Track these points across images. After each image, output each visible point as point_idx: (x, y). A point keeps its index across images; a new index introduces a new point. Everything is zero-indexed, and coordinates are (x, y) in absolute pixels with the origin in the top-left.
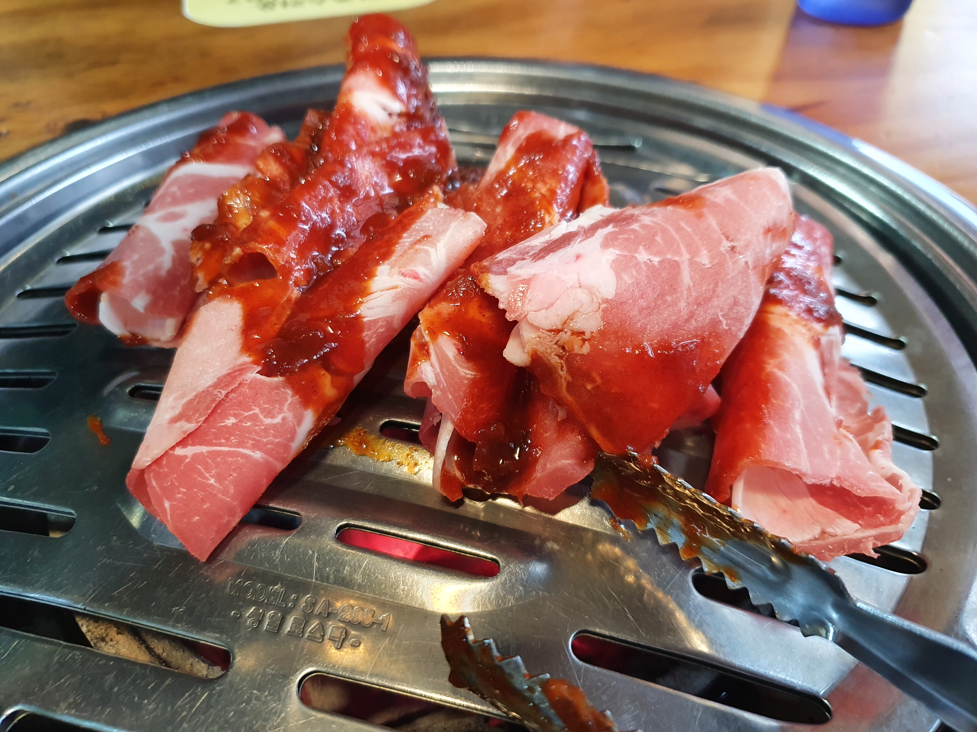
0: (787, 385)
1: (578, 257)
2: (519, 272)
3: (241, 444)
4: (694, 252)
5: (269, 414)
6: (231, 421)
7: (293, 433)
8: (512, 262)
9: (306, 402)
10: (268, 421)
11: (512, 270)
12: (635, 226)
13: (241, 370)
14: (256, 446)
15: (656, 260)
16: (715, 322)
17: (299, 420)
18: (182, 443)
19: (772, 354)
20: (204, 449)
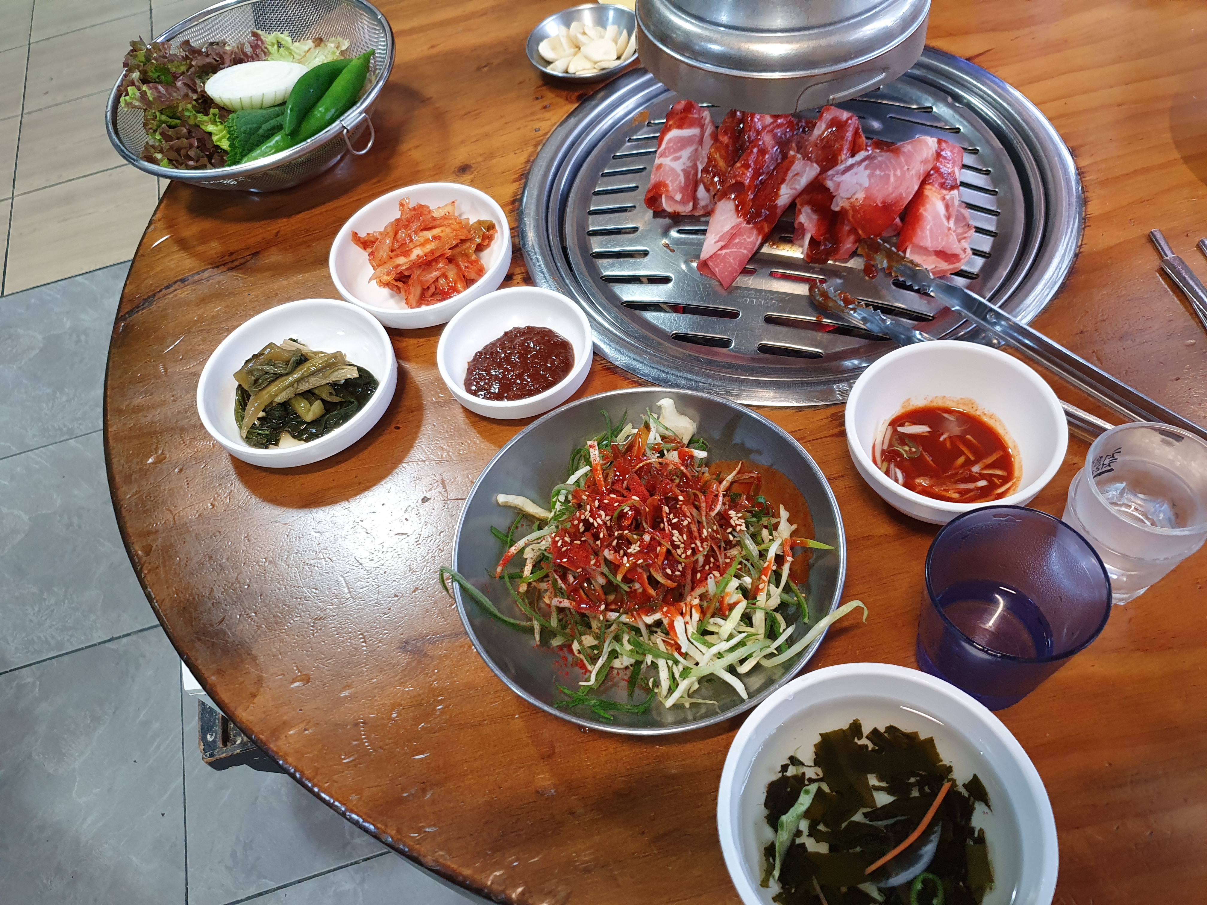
0: (926, 217)
1: (856, 173)
2: (837, 179)
3: (741, 248)
4: (895, 170)
5: (749, 238)
6: (737, 241)
7: (755, 244)
8: (834, 176)
9: (759, 233)
10: (749, 240)
11: (834, 178)
12: (876, 161)
13: (740, 224)
14: (745, 248)
15: (882, 174)
16: (901, 194)
17: (757, 239)
18: (721, 249)
19: (923, 205)
20: (729, 251)
